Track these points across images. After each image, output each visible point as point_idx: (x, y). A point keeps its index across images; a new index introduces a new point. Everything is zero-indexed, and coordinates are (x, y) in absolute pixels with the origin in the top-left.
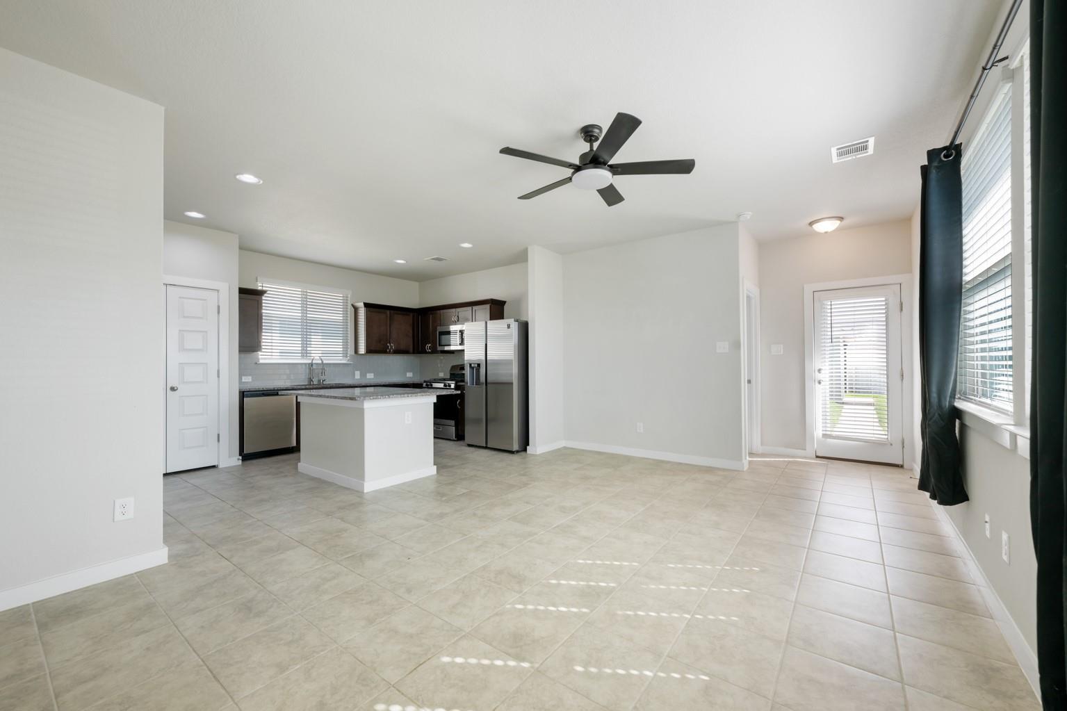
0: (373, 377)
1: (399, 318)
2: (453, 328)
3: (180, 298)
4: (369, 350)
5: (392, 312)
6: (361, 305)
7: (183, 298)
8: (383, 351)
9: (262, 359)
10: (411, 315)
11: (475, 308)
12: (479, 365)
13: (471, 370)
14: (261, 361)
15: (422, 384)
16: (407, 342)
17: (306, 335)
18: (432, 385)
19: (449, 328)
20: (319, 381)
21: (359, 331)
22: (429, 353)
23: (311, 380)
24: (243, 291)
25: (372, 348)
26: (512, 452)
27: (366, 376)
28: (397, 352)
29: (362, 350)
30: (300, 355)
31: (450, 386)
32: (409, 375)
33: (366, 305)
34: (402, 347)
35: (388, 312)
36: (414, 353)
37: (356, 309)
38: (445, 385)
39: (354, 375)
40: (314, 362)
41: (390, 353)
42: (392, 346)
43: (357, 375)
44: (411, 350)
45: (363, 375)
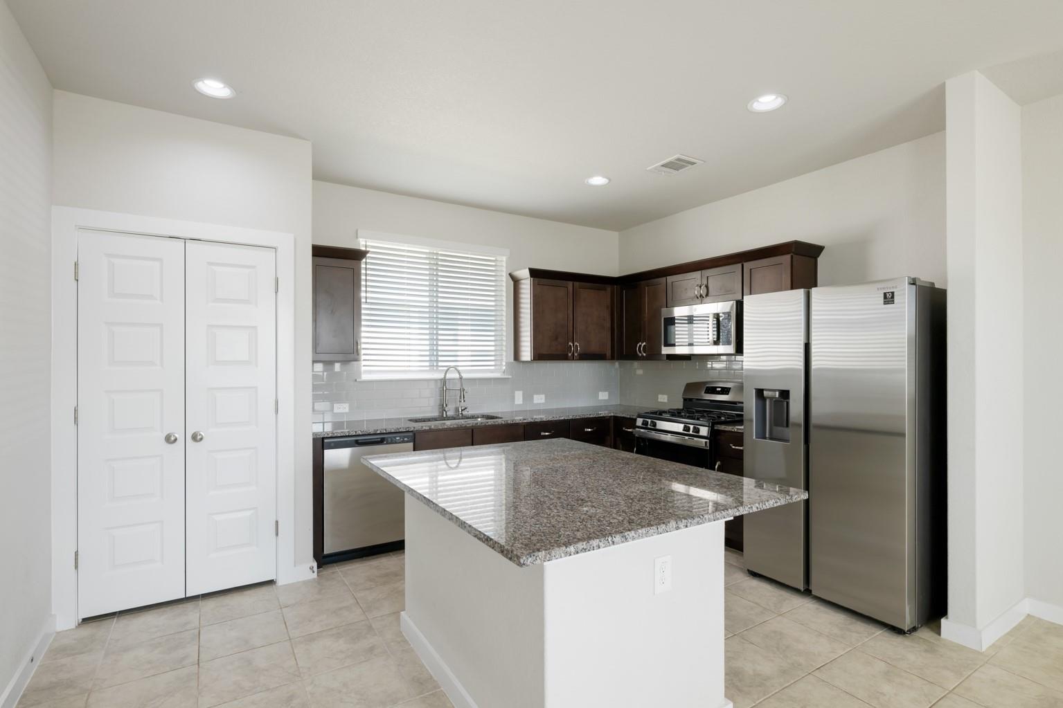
0: (543, 401)
1: (587, 295)
2: (679, 312)
3: (210, 264)
4: (539, 356)
5: (577, 284)
6: (524, 274)
7: (217, 264)
8: (562, 356)
9: (366, 372)
10: (609, 289)
11: (748, 265)
12: (785, 394)
13: (760, 402)
14: (365, 377)
15: (635, 420)
16: (601, 338)
17: (437, 329)
18: (655, 425)
19: (672, 312)
20: (457, 410)
21: (522, 320)
22: (642, 358)
23: (442, 408)
24: (320, 252)
25: (544, 351)
26: (898, 631)
27: (532, 399)
28: (586, 356)
29: (527, 353)
30: (427, 364)
31: (696, 430)
32: (603, 396)
33: (534, 273)
34: (594, 348)
35: (570, 284)
36: (613, 358)
37: (516, 282)
38: (686, 429)
39: (513, 398)
40: (448, 376)
41: (573, 359)
42: (577, 346)
43: (519, 398)
44: (609, 353)
45: (528, 397)
